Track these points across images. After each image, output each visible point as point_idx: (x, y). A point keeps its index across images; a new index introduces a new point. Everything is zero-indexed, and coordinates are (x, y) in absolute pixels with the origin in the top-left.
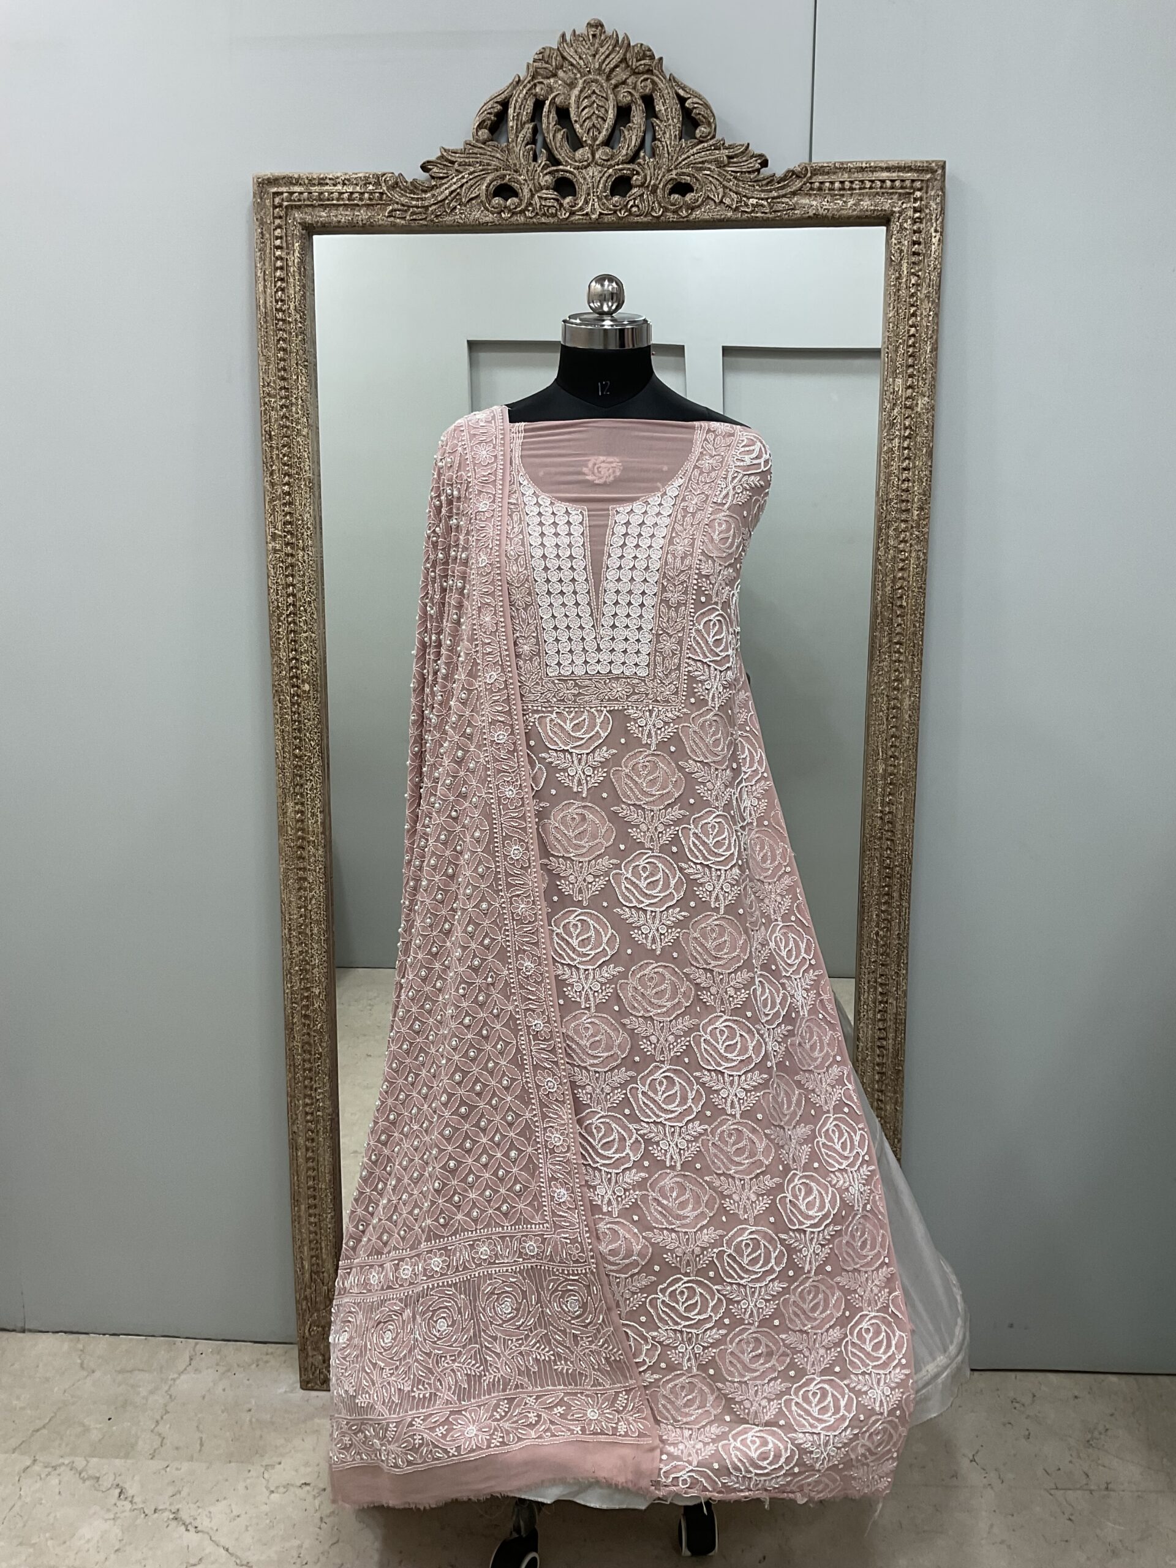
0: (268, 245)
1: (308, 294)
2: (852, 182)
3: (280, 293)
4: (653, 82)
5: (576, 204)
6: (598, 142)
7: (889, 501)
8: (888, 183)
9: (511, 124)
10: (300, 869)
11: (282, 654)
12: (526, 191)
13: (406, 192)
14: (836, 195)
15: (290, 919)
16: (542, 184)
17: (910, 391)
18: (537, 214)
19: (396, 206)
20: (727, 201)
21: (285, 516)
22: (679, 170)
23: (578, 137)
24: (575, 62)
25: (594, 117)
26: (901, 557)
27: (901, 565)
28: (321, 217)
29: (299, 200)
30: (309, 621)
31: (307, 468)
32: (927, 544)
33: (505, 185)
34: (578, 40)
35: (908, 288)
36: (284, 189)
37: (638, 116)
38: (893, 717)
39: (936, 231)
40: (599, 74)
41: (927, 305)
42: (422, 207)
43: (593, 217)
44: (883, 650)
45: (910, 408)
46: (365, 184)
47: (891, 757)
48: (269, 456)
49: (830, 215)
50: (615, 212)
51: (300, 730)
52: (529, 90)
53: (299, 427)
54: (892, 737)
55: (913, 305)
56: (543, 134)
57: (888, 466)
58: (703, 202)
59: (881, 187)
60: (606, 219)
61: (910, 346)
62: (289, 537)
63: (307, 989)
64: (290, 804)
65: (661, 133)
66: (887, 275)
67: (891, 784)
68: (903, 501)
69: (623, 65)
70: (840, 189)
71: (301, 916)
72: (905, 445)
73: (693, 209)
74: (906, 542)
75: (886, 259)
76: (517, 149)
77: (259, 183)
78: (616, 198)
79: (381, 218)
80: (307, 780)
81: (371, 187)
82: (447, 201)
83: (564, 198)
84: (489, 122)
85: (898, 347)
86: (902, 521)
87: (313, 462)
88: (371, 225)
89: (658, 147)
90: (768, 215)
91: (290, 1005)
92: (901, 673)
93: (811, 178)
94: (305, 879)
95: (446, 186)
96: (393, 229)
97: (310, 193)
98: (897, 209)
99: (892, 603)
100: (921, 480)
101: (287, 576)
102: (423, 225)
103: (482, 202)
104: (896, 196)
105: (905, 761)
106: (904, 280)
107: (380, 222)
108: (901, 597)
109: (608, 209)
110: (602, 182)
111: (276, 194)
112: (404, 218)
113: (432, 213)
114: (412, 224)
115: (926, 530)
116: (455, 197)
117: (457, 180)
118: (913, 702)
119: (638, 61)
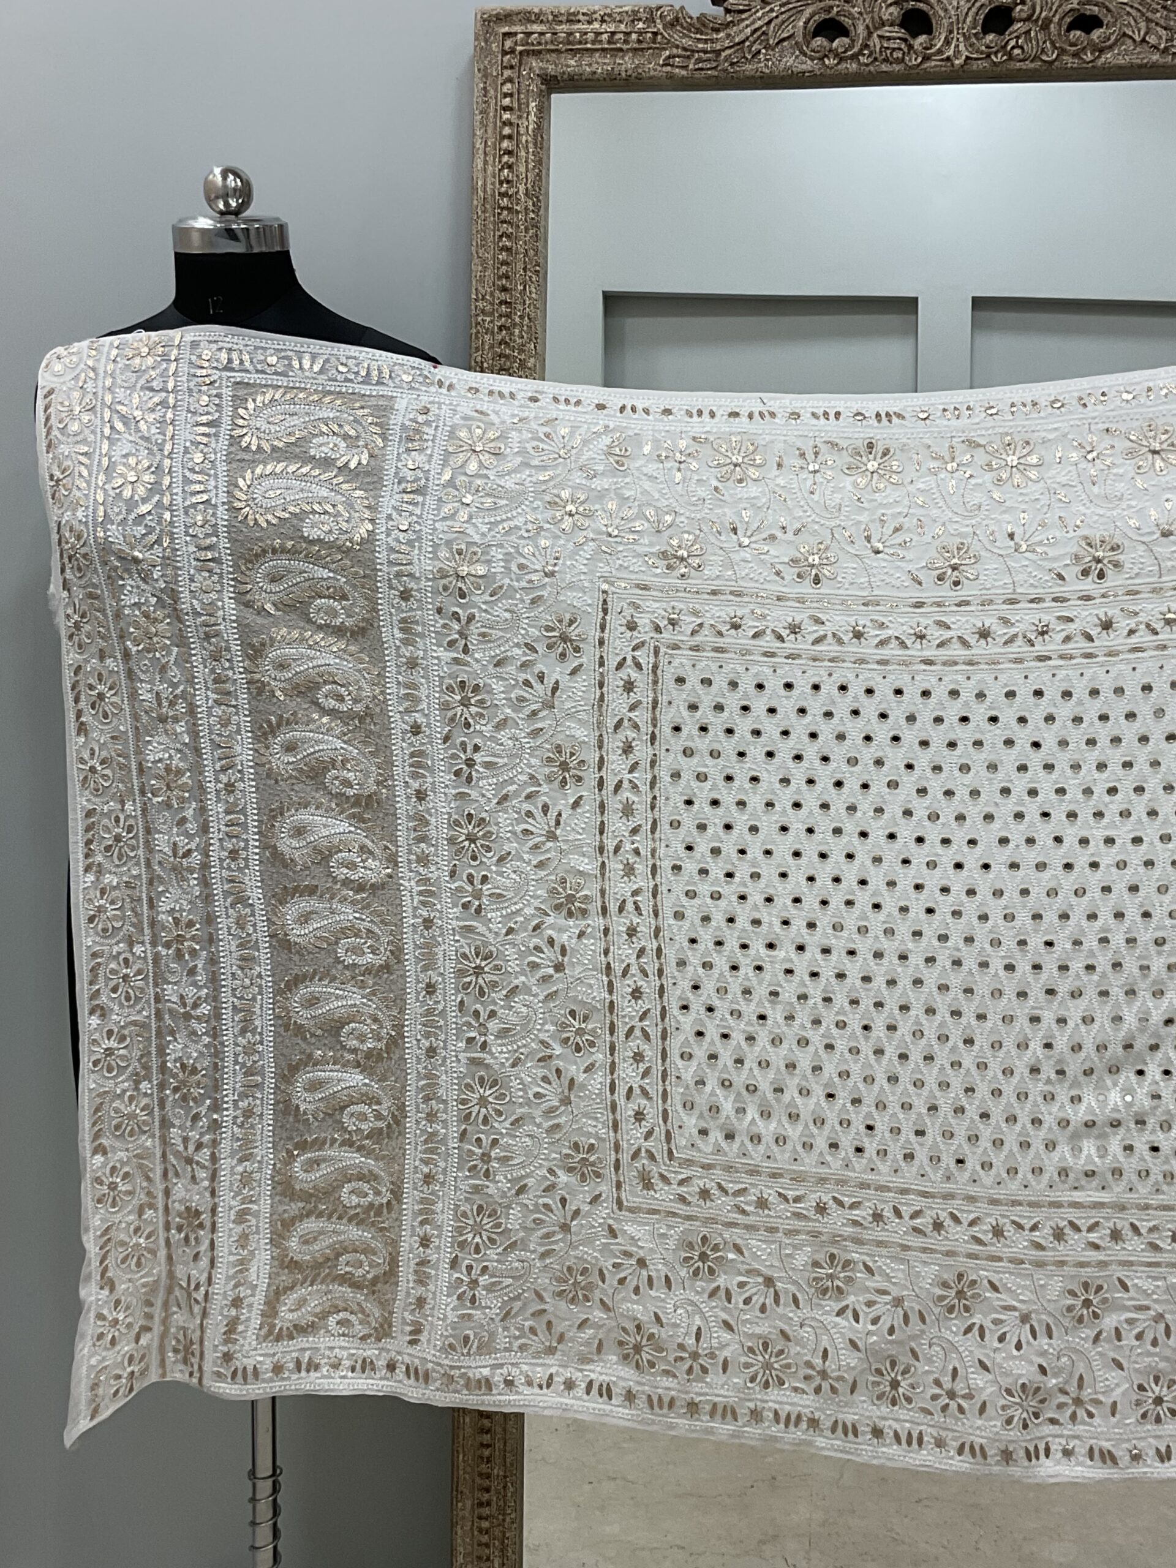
0: (493, 105)
1: (543, 172)
3: (506, 171)
5: (932, 46)
12: (861, 29)
13: (689, 31)
16: (885, 18)
18: (876, 59)
19: (675, 51)
20: (1152, 39)
28: (568, 66)
29: (539, 44)
33: (832, 20)
36: (518, 29)
42: (713, 51)
43: (957, 62)
46: (633, 21)
50: (988, 56)
53: (523, 357)
58: (1117, 40)
60: (974, 66)
73: (1101, 51)
77: (485, 20)
78: (991, 37)
79: (653, 67)
81: (641, 25)
82: (747, 44)
83: (915, 36)
88: (639, 78)
95: (747, 22)
96: (668, 82)
97: (555, 34)
102: (710, 77)
103: (797, 43)
107: (652, 73)
109: (978, 51)
110: (971, 14)
111: (507, 35)
112: (685, 67)
113: (726, 59)
114: (697, 74)
116: (759, 37)
117: (764, 14)
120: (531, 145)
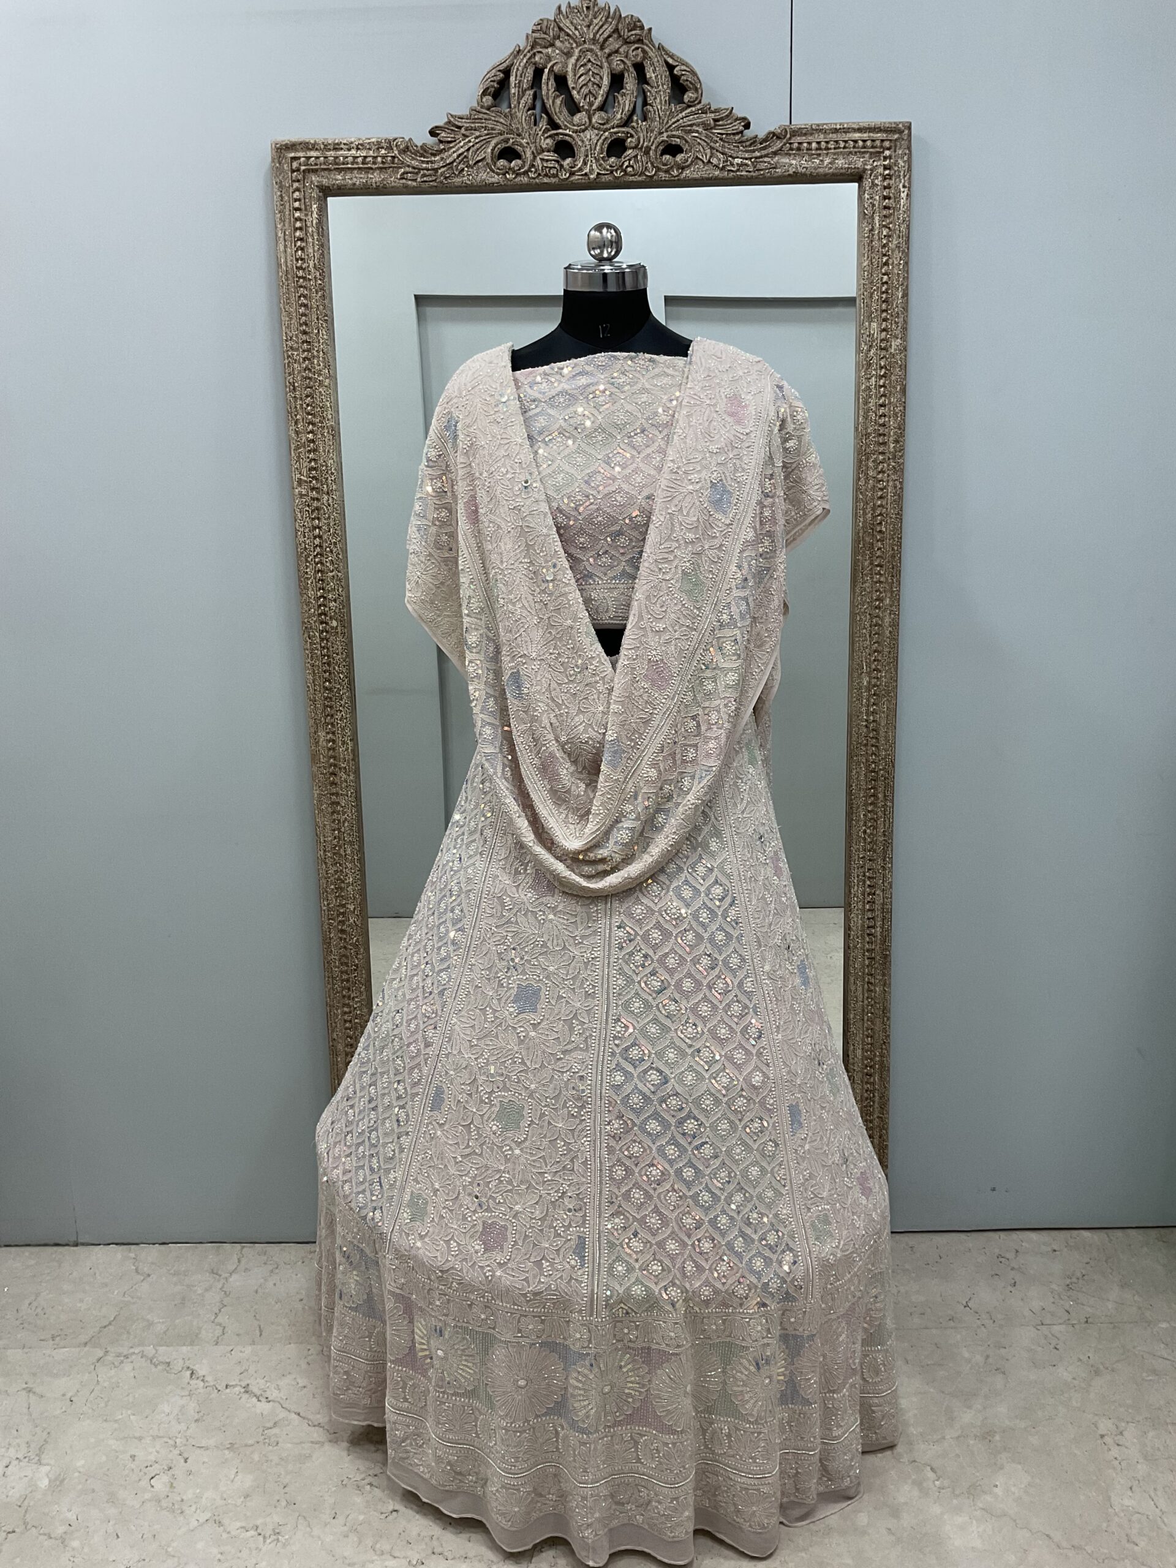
0: (287, 207)
1: (326, 252)
2: (827, 142)
3: (300, 252)
4: (644, 51)
5: (575, 166)
6: (594, 108)
7: (868, 435)
8: (860, 143)
9: (513, 91)
10: (333, 794)
11: (311, 593)
12: (529, 153)
13: (416, 155)
14: (814, 154)
15: (325, 841)
16: (544, 146)
17: (884, 333)
18: (539, 175)
19: (407, 169)
20: (714, 161)
21: (310, 462)
22: (669, 133)
23: (575, 102)
24: (570, 33)
25: (590, 84)
26: (880, 486)
27: (880, 493)
28: (336, 180)
29: (316, 164)
30: (335, 561)
31: (330, 417)
32: (903, 474)
33: (509, 148)
34: (573, 12)
35: (880, 239)
36: (301, 154)
37: (630, 83)
38: (875, 634)
39: (904, 186)
40: (594, 44)
41: (898, 255)
42: (433, 169)
43: (592, 176)
44: (865, 572)
45: (885, 349)
46: (378, 149)
47: (874, 670)
48: (293, 406)
49: (808, 172)
50: (612, 172)
51: (329, 664)
52: (529, 59)
53: (321, 378)
54: (875, 651)
55: (885, 255)
56: (543, 101)
57: (866, 403)
58: (692, 162)
59: (854, 147)
60: (604, 179)
61: (883, 293)
62: (314, 482)
63: (343, 906)
64: (322, 734)
65: (652, 98)
66: (860, 228)
67: (874, 695)
68: (880, 435)
69: (615, 36)
70: (817, 149)
71: (335, 838)
72: (881, 384)
73: (683, 168)
74: (884, 472)
75: (859, 213)
76: (519, 115)
77: (278, 149)
78: (613, 159)
79: (393, 180)
80: (337, 711)
81: (383, 151)
82: (455, 164)
83: (564, 159)
84: (493, 89)
85: (873, 293)
86: (880, 453)
87: (334, 412)
88: (385, 187)
89: (650, 111)
90: (752, 174)
91: (327, 921)
92: (881, 593)
93: (790, 139)
94: (338, 803)
95: (454, 149)
96: (404, 190)
97: (327, 157)
98: (869, 167)
99: (873, 529)
100: (896, 414)
101: (313, 519)
102: (432, 187)
103: (487, 164)
104: (867, 156)
105: (887, 673)
106: (876, 232)
107: (393, 184)
108: (880, 523)
109: (605, 169)
110: (598, 144)
111: (294, 159)
112: (415, 180)
113: (442, 175)
114: (423, 185)
115: (901, 461)
116: (462, 160)
117: (464, 144)
118: (893, 619)
119: (629, 31)
120: (315, 234)
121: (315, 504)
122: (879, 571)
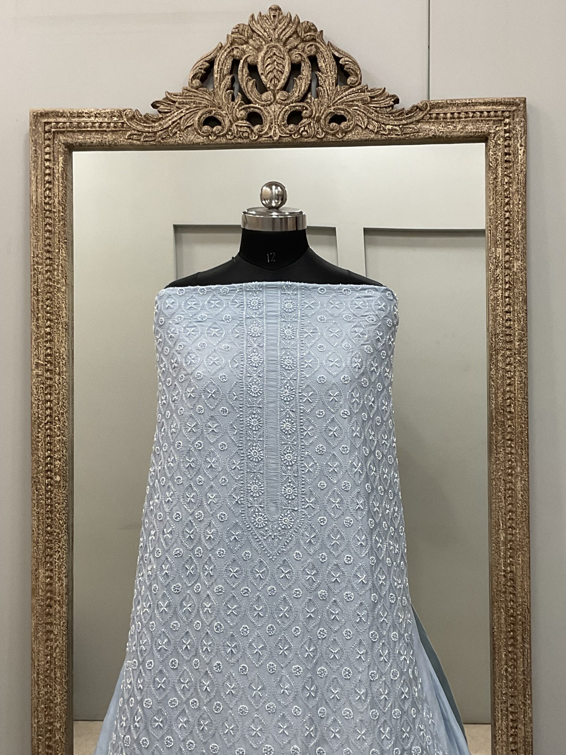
0: (40, 158)
1: (68, 192)
2: (459, 113)
3: (48, 192)
4: (316, 47)
5: (262, 130)
6: (278, 88)
7: (496, 335)
8: (486, 114)
9: (216, 76)
10: (48, 624)
11: (40, 453)
12: (227, 121)
13: (140, 122)
14: (449, 122)
15: (39, 665)
16: (239, 116)
17: (508, 257)
18: (235, 137)
19: (133, 132)
20: (371, 127)
21: (47, 349)
22: (336, 107)
23: (264, 84)
24: (261, 34)
25: (275, 71)
26: (508, 376)
27: (508, 381)
28: (78, 139)
29: (64, 128)
30: (61, 428)
31: (64, 315)
32: (527, 366)
33: (212, 117)
34: (263, 19)
35: (503, 185)
36: (52, 120)
37: (306, 70)
38: (509, 497)
39: (521, 146)
40: (278, 42)
41: (517, 197)
42: (152, 132)
43: (275, 138)
44: (499, 445)
45: (509, 268)
46: (111, 117)
47: (509, 527)
48: (36, 306)
49: (444, 135)
50: (291, 135)
51: (51, 512)
52: (229, 53)
53: (59, 286)
54: (510, 511)
55: (507, 197)
56: (239, 83)
58: (353, 128)
59: (481, 116)
60: (284, 140)
61: (506, 225)
62: (49, 365)
63: (51, 724)
64: (41, 571)
65: (322, 81)
66: (487, 176)
67: (510, 549)
68: (507, 335)
69: (295, 36)
70: (451, 118)
71: (47, 662)
72: (506, 295)
73: (346, 133)
74: (511, 365)
75: (486, 165)
76: (220, 93)
77: (34, 116)
78: (291, 126)
79: (122, 140)
80: (56, 552)
81: (115, 119)
82: (170, 128)
83: (254, 125)
84: (200, 75)
85: (498, 226)
86: (507, 349)
87: (69, 311)
88: (116, 145)
89: (321, 91)
90: (400, 136)
91: (36, 737)
92: (512, 462)
93: (430, 110)
94: (51, 632)
95: (170, 118)
96: (131, 147)
97: (72, 123)
98: (492, 131)
99: (503, 410)
100: (519, 320)
101: (46, 394)
102: (152, 145)
103: (195, 129)
104: (492, 122)
105: (521, 531)
106: (499, 180)
107: (122, 143)
108: (510, 405)
109: (286, 133)
110: (281, 115)
111: (46, 123)
112: (139, 140)
113: (159, 136)
114: (145, 144)
115: (525, 356)
116: (176, 125)
117: (178, 114)
118: (524, 485)
119: (305, 33)
121: (49, 382)
122: (510, 444)
